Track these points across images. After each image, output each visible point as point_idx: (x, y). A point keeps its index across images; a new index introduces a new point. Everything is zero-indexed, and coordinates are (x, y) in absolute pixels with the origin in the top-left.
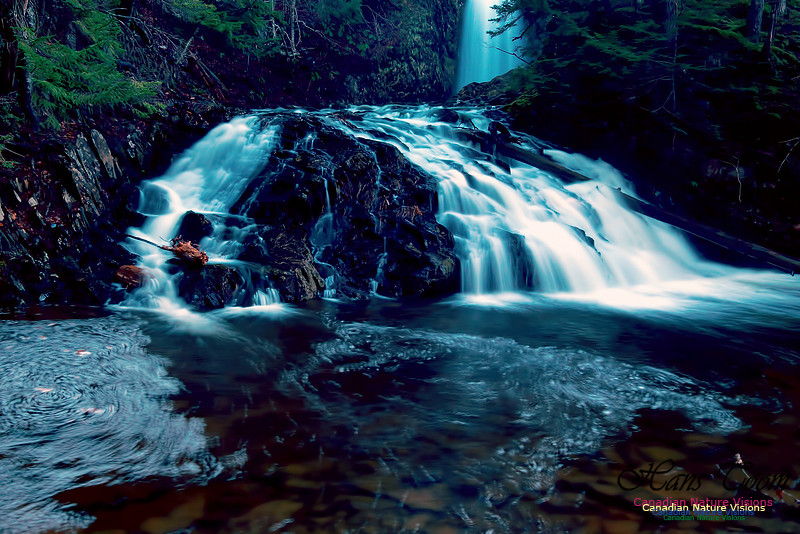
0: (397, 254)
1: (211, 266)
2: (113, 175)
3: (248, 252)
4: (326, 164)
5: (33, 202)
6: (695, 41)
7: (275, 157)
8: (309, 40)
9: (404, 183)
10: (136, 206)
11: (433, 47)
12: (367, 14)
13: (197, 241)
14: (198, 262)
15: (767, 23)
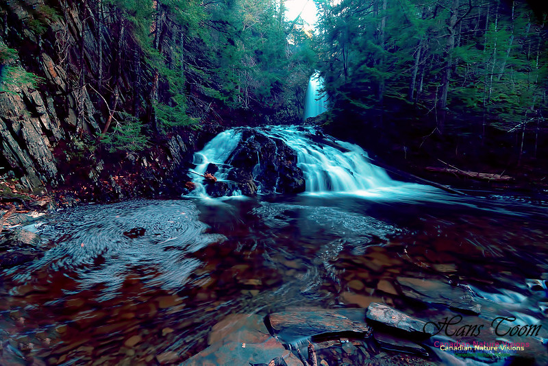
0: (283, 178)
1: (218, 182)
2: (184, 150)
3: (230, 177)
4: (258, 146)
5: (157, 160)
7: (240, 144)
8: (252, 102)
9: (286, 153)
10: (192, 161)
11: (296, 105)
12: (272, 93)
13: (213, 173)
14: (213, 181)
15: (415, 95)
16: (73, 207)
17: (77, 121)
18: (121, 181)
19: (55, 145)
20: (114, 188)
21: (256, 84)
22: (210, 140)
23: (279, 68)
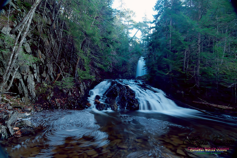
0: (129, 103)
1: (101, 104)
2: (85, 89)
3: (106, 102)
4: (118, 89)
5: (75, 93)
6: (174, 72)
7: (110, 87)
8: (114, 69)
9: (130, 92)
10: (89, 94)
11: (132, 71)
12: (122, 65)
13: (98, 100)
14: (99, 103)
15: (185, 69)
16: (41, 111)
17: (47, 75)
18: (60, 101)
19: (36, 85)
20: (56, 104)
21: (115, 61)
22: (97, 85)
23: (125, 55)
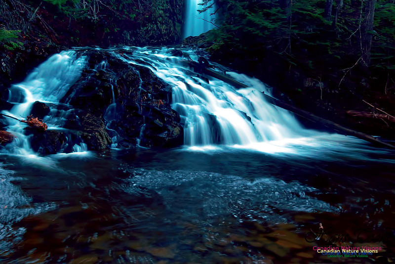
1: (49, 131)
3: (69, 123)
4: (112, 77)
6: (300, 19)
7: (85, 72)
8: (104, 11)
9: (154, 87)
10: (7, 98)
13: (41, 117)
14: (42, 130)
15: (334, 11)
